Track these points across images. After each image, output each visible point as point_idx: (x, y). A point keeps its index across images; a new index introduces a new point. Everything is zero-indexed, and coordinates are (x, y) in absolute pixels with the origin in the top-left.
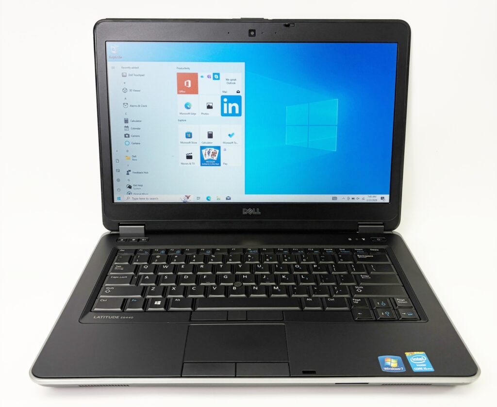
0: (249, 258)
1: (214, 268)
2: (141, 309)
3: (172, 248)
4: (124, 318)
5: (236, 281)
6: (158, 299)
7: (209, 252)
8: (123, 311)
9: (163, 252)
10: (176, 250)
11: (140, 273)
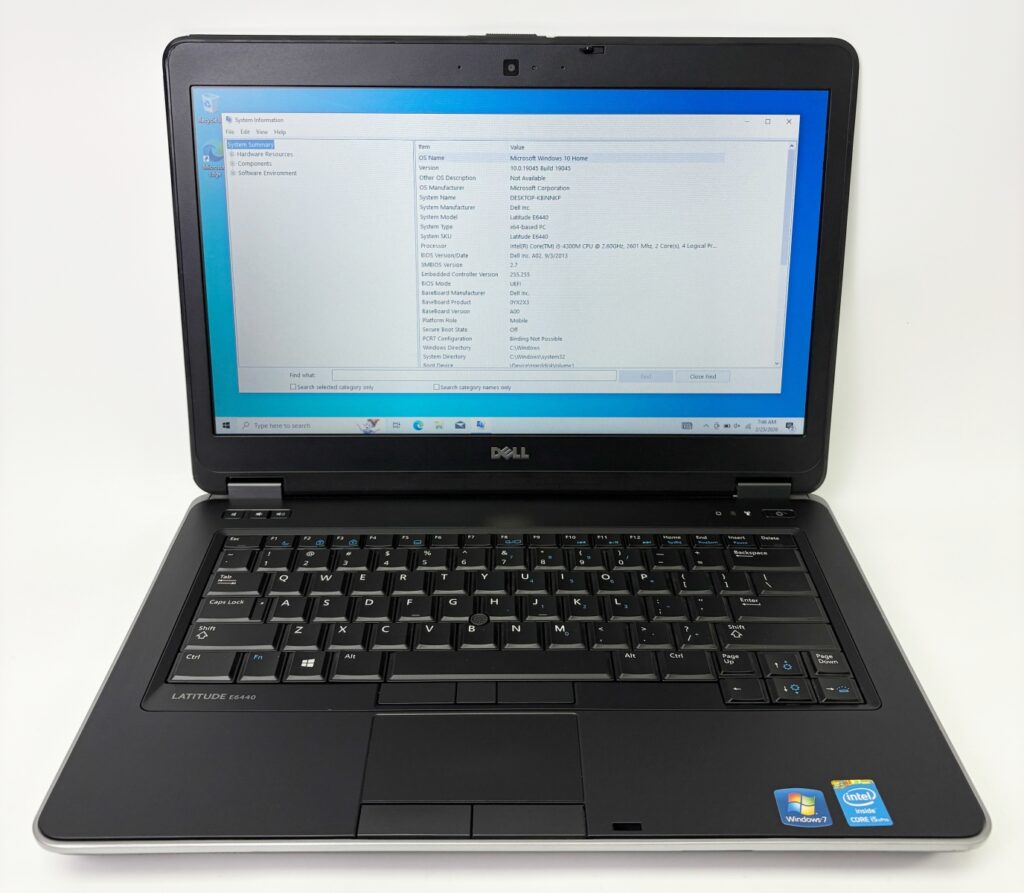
0: (504, 557)
1: (429, 582)
2: (272, 678)
3: (340, 534)
4: (237, 697)
5: (475, 612)
6: (308, 655)
7: (418, 544)
8: (235, 683)
9: (321, 542)
10: (348, 538)
11: (272, 593)
